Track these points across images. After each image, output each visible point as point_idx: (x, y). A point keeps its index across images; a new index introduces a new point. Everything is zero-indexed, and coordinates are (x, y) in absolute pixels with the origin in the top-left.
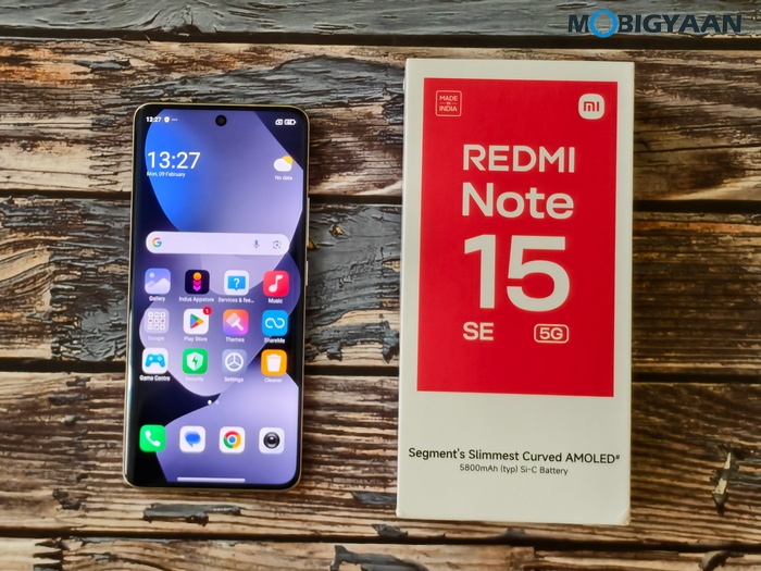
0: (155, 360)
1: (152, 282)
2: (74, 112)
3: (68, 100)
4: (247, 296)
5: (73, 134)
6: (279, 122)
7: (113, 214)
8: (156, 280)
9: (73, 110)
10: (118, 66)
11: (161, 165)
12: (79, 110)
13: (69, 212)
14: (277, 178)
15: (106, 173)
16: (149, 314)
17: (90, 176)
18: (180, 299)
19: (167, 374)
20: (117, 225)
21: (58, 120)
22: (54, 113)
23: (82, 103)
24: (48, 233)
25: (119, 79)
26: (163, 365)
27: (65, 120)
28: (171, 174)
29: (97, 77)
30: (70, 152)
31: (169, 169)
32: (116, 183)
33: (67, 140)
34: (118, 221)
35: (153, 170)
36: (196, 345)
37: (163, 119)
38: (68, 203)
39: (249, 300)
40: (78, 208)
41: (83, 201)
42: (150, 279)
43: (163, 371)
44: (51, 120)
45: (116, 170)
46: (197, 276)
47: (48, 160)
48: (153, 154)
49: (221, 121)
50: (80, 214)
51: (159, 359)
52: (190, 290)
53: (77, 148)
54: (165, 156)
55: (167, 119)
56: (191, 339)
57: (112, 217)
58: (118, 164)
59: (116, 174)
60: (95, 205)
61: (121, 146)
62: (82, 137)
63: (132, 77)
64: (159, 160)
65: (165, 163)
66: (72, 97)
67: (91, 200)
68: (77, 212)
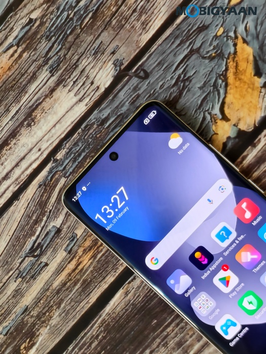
0: (228, 327)
1: (176, 286)
2: (34, 77)
3: (23, 75)
4: (238, 236)
5: (45, 90)
6: (146, 121)
7: (115, 106)
8: (177, 281)
9: (32, 77)
10: (27, 28)
11: (108, 216)
12: (34, 74)
13: (91, 131)
14: (180, 152)
15: (86, 89)
16: (195, 305)
17: (80, 100)
18: (203, 277)
19: (243, 327)
20: (124, 109)
21: (30, 92)
22: (23, 90)
23: (32, 68)
24: (93, 154)
25: (36, 33)
26: (235, 325)
27: (33, 87)
28: (120, 215)
29: (24, 46)
30: (55, 100)
31: (116, 214)
32: (98, 87)
33: (46, 96)
34: (122, 106)
35: (108, 224)
36: (240, 293)
37: (82, 191)
38: (85, 127)
39: (242, 237)
40: (94, 123)
41: (92, 117)
42: (174, 285)
43: (239, 328)
44: (27, 96)
45: (90, 81)
46: (198, 255)
47: (49, 117)
48: (98, 215)
49: (114, 156)
50: (98, 126)
51: (229, 323)
52: (202, 267)
53: (56, 94)
54: (105, 209)
55: (84, 189)
56: (234, 294)
57: (117, 107)
58: (88, 77)
59: (92, 83)
60: (100, 111)
61: (77, 66)
62: (52, 85)
63: (42, 24)
64: (104, 215)
65: (110, 213)
66: (23, 71)
67: (96, 112)
68: (95, 126)
